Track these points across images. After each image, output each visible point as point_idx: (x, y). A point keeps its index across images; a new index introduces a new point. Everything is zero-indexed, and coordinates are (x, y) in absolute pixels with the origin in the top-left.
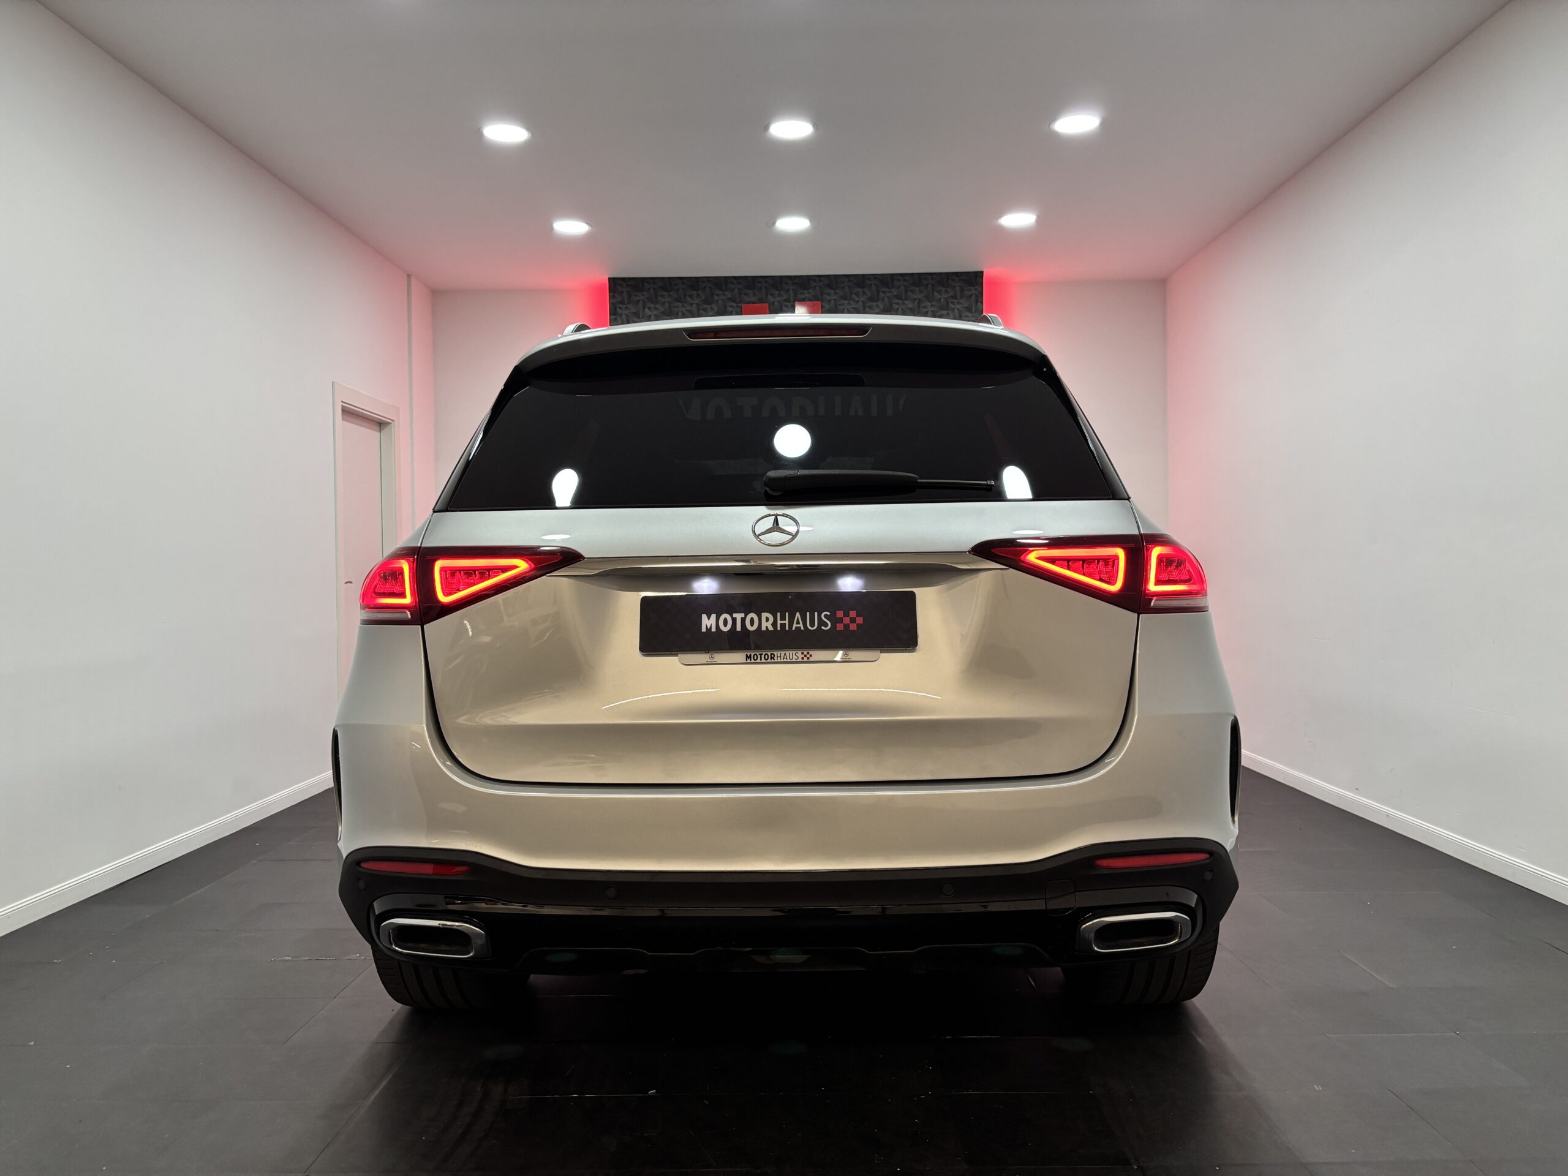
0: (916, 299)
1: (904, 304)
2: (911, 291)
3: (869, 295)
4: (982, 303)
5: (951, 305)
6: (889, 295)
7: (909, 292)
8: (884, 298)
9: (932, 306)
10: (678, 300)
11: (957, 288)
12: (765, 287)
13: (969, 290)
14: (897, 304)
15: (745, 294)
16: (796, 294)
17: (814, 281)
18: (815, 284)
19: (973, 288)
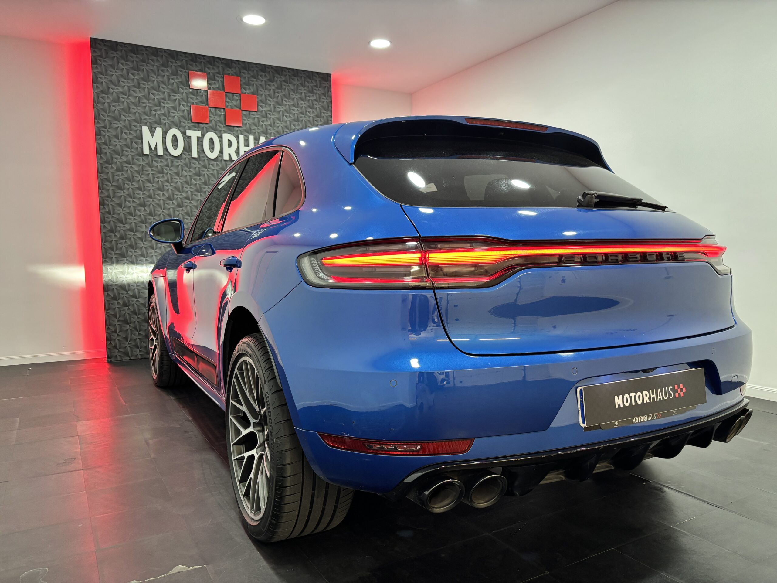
0: (295, 84)
1: (288, 86)
2: (292, 79)
3: (269, 78)
4: (331, 92)
5: (314, 90)
6: (280, 79)
7: (291, 79)
8: (277, 80)
9: (304, 89)
10: (143, 61)
11: (318, 81)
12: (204, 63)
13: (324, 83)
14: (284, 85)
15: (191, 65)
16: (224, 70)
17: (235, 63)
18: (236, 66)
19: (326, 83)
